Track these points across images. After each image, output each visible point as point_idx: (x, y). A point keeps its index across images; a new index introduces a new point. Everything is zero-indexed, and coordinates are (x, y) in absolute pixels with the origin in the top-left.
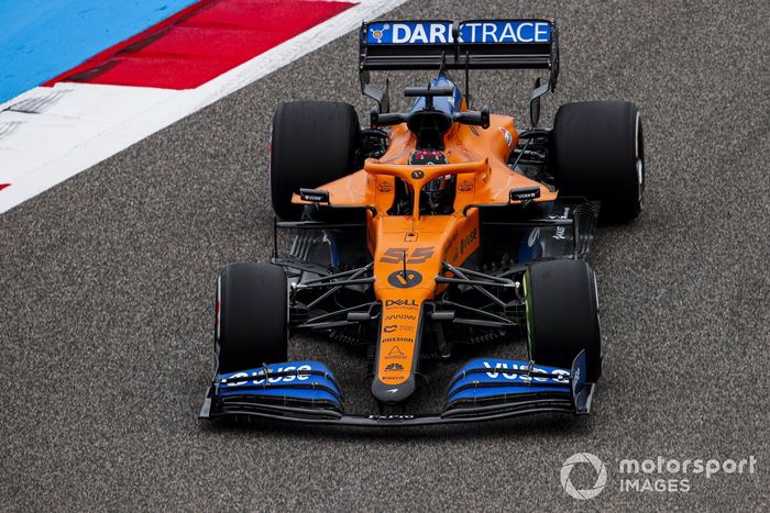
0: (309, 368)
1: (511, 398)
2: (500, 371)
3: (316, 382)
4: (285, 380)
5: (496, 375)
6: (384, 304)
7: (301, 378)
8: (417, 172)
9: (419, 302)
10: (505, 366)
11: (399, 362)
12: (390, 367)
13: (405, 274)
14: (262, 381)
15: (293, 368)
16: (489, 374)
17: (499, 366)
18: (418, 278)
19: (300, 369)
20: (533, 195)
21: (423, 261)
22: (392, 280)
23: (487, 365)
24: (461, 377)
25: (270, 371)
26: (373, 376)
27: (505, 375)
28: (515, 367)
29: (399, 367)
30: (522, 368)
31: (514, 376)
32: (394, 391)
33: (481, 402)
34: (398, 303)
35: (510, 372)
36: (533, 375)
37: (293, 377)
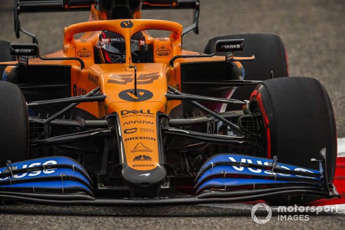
0: (54, 163)
2: (246, 165)
3: (62, 174)
4: (31, 175)
5: (242, 169)
6: (119, 114)
7: (47, 172)
8: (126, 22)
9: (154, 112)
10: (250, 161)
11: (147, 154)
12: (138, 158)
13: (135, 92)
15: (38, 164)
16: (235, 168)
17: (243, 161)
18: (148, 95)
19: (45, 164)
20: (239, 46)
22: (123, 95)
23: (232, 160)
24: (210, 167)
26: (121, 167)
27: (250, 169)
29: (147, 158)
30: (266, 164)
32: (147, 175)
34: (134, 112)
35: (255, 167)
36: (276, 170)
37: (39, 173)
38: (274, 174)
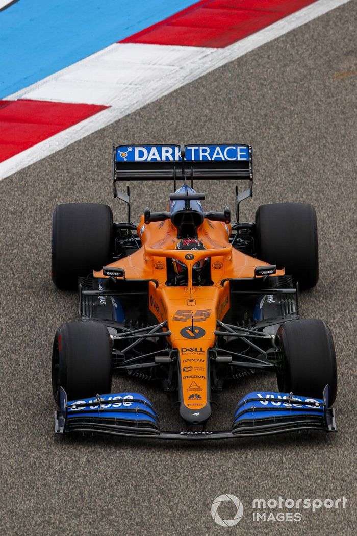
0: (131, 397)
1: (279, 420)
2: (270, 400)
3: (137, 407)
4: (114, 406)
5: (266, 403)
6: (180, 351)
7: (126, 404)
8: (189, 255)
9: (205, 349)
10: (273, 397)
11: (198, 393)
12: (191, 397)
13: (193, 329)
14: (96, 407)
15: (120, 398)
16: (262, 402)
17: (268, 396)
18: (202, 333)
19: (125, 398)
20: (272, 271)
21: (204, 320)
22: (184, 333)
23: (260, 396)
24: (243, 403)
25: (103, 399)
26: (179, 404)
27: (273, 403)
28: (280, 397)
29: (198, 397)
30: (284, 398)
31: (279, 404)
32: (198, 414)
33: (259, 422)
34: (191, 350)
35: (276, 401)
36: (292, 402)
37: (120, 404)
38: (291, 405)
